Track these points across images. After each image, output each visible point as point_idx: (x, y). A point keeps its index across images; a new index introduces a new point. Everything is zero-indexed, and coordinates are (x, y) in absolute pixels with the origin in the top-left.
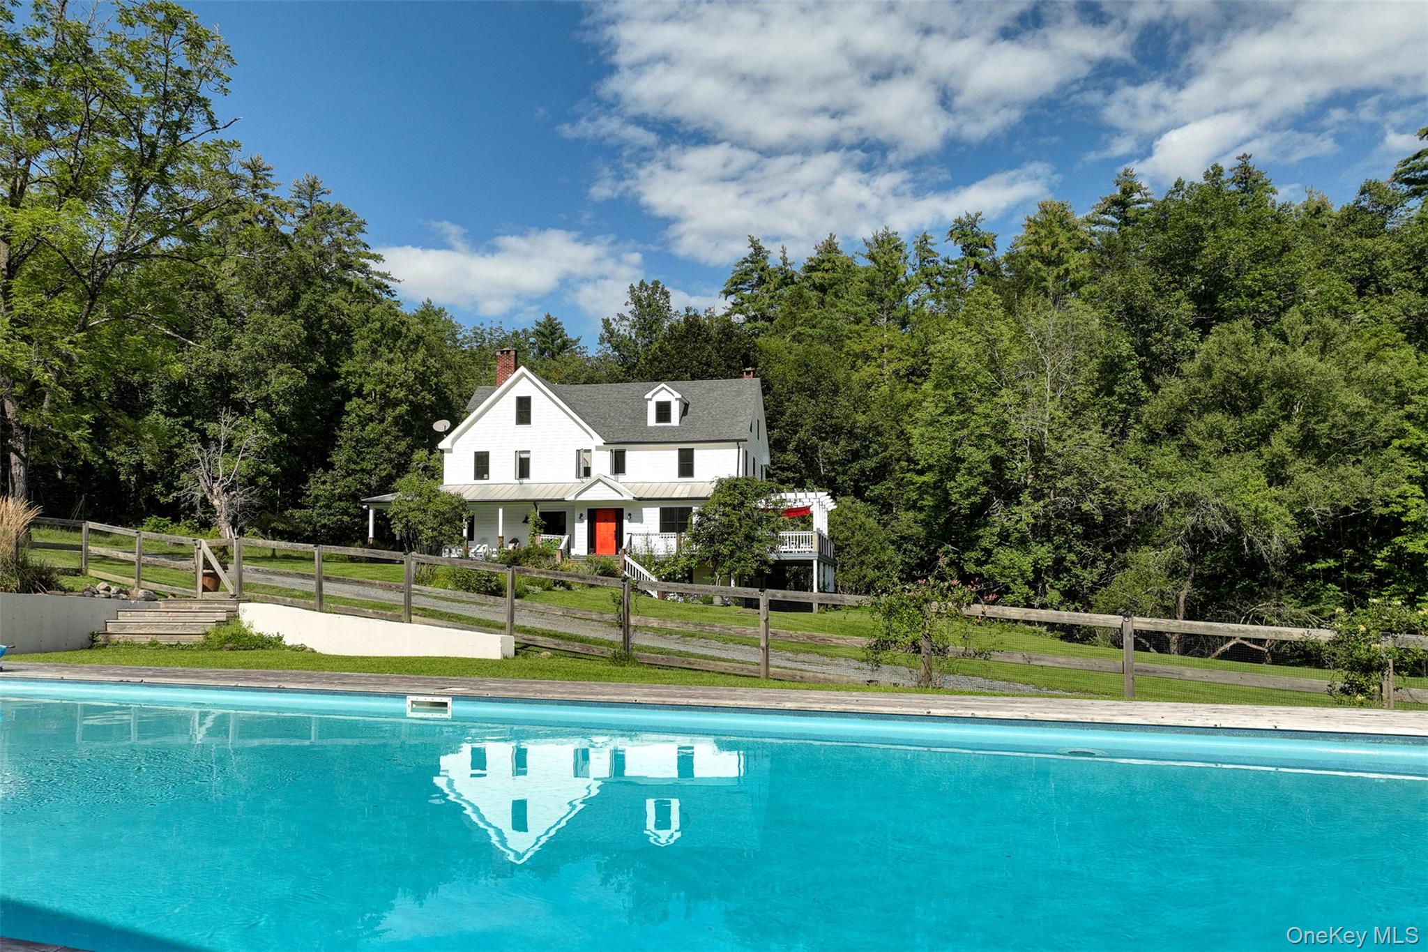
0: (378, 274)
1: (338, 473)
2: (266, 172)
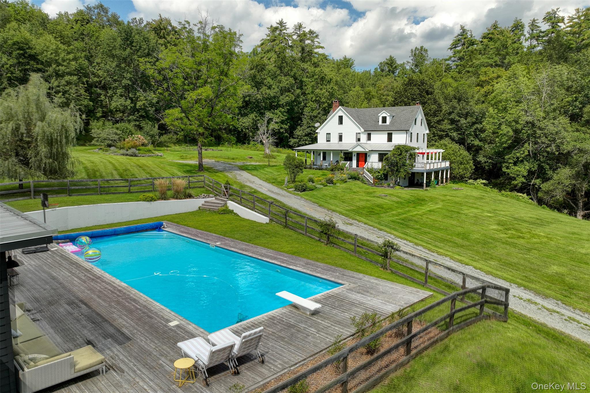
2: (284, 24)
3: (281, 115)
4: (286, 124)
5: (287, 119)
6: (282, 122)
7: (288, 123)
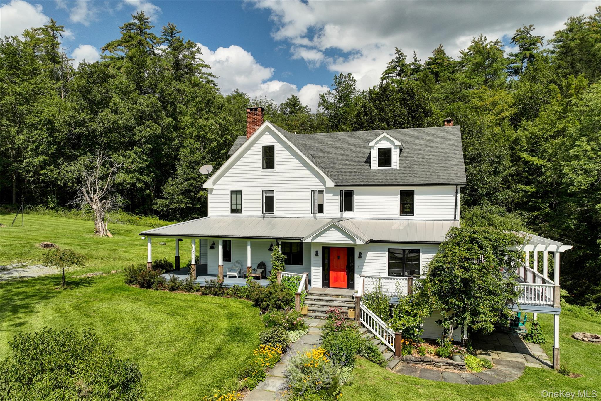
0: (206, 74)
1: (180, 179)
2: (146, 21)
3: (138, 159)
4: (148, 175)
5: (148, 167)
6: (141, 171)
7: (151, 172)
